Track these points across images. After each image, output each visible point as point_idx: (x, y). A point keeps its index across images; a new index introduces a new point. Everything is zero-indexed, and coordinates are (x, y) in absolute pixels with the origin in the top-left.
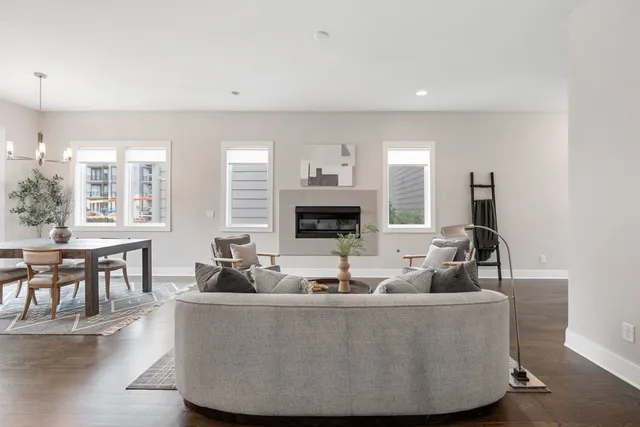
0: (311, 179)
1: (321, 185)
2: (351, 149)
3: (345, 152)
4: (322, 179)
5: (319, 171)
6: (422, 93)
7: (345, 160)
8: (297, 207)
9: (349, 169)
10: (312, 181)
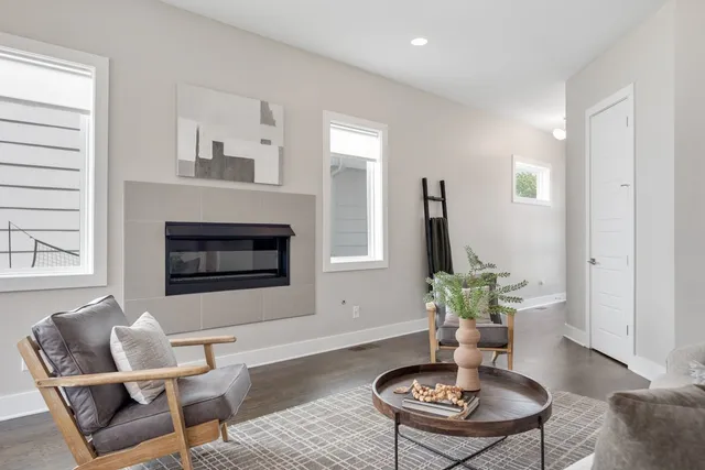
0: (200, 162)
1: (221, 177)
2: (276, 111)
3: (267, 118)
4: (223, 166)
5: (218, 146)
6: (420, 42)
7: (267, 132)
8: (168, 224)
9: (272, 150)
10: (204, 168)
